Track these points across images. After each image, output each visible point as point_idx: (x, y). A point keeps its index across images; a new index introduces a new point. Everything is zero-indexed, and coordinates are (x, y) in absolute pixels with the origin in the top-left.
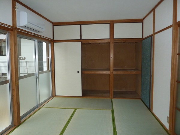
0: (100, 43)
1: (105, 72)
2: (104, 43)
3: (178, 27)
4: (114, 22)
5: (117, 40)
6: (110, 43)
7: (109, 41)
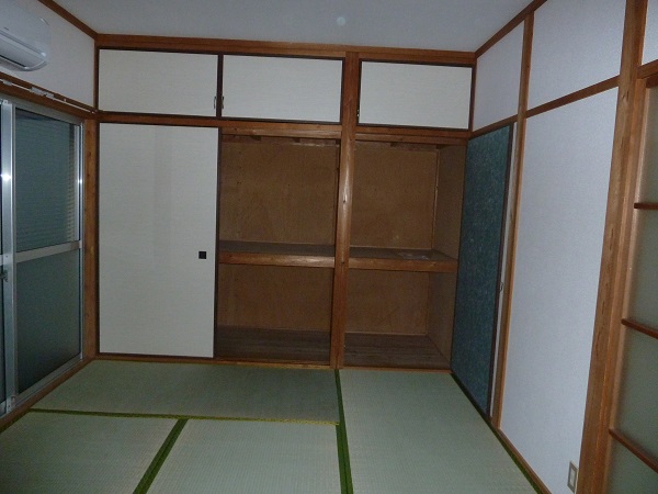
0: (297, 139)
1: (312, 260)
2: (315, 140)
3: (649, 85)
4: (361, 56)
5: (368, 130)
6: (338, 141)
7: (336, 132)
